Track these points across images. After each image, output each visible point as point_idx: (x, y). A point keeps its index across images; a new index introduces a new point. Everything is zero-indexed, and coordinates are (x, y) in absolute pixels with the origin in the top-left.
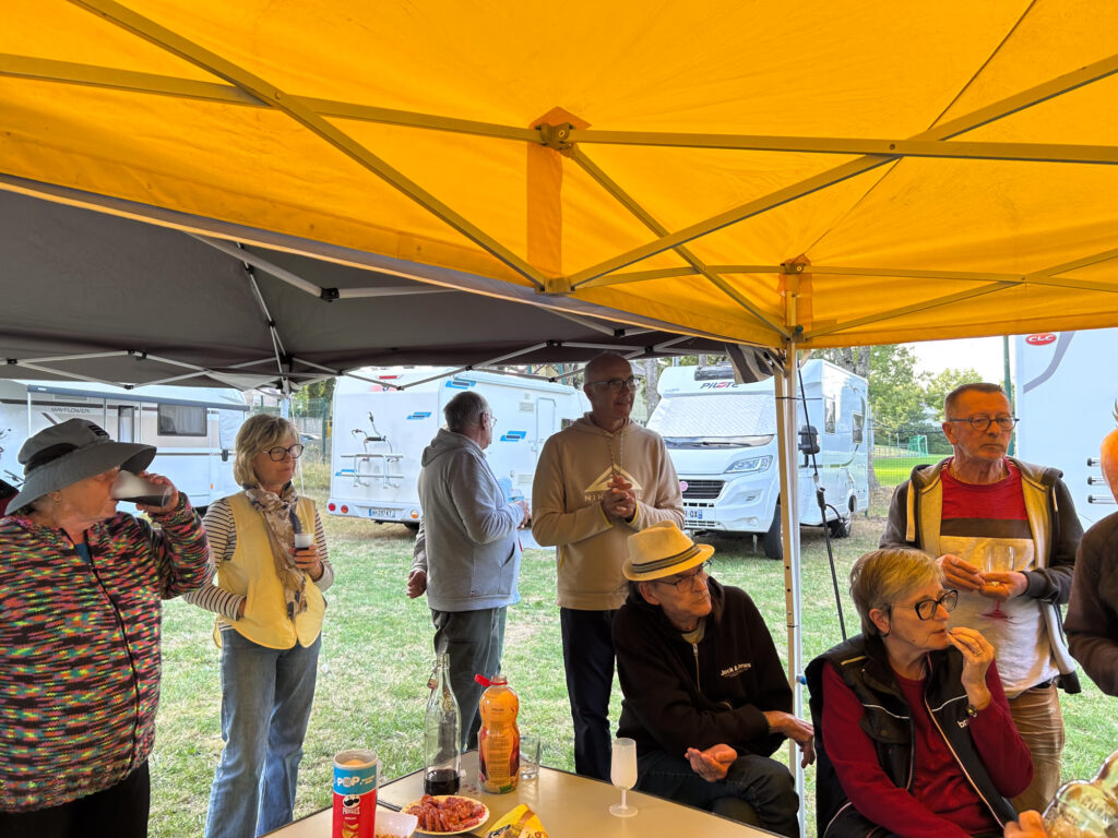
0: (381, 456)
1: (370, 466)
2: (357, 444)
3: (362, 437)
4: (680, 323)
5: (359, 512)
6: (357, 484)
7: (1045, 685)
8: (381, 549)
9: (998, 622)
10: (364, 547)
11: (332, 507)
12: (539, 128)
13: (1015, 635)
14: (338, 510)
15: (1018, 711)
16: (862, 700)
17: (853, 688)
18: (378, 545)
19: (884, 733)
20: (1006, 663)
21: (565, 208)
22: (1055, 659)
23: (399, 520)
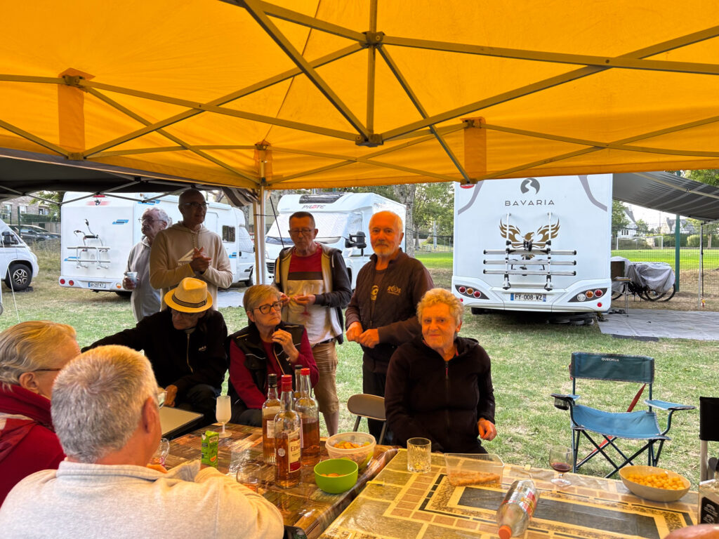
0: (94, 248)
1: (88, 254)
2: (78, 240)
3: (81, 236)
4: (176, 175)
5: (81, 285)
6: (79, 266)
7: (327, 342)
8: (95, 308)
9: (306, 316)
10: (84, 307)
11: (63, 281)
12: (64, 77)
13: (315, 322)
14: (67, 284)
15: (315, 354)
16: (245, 353)
17: (241, 348)
18: (94, 305)
19: (253, 365)
20: (310, 334)
21: (86, 117)
22: (333, 331)
23: (109, 289)
